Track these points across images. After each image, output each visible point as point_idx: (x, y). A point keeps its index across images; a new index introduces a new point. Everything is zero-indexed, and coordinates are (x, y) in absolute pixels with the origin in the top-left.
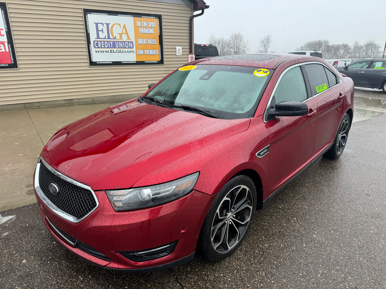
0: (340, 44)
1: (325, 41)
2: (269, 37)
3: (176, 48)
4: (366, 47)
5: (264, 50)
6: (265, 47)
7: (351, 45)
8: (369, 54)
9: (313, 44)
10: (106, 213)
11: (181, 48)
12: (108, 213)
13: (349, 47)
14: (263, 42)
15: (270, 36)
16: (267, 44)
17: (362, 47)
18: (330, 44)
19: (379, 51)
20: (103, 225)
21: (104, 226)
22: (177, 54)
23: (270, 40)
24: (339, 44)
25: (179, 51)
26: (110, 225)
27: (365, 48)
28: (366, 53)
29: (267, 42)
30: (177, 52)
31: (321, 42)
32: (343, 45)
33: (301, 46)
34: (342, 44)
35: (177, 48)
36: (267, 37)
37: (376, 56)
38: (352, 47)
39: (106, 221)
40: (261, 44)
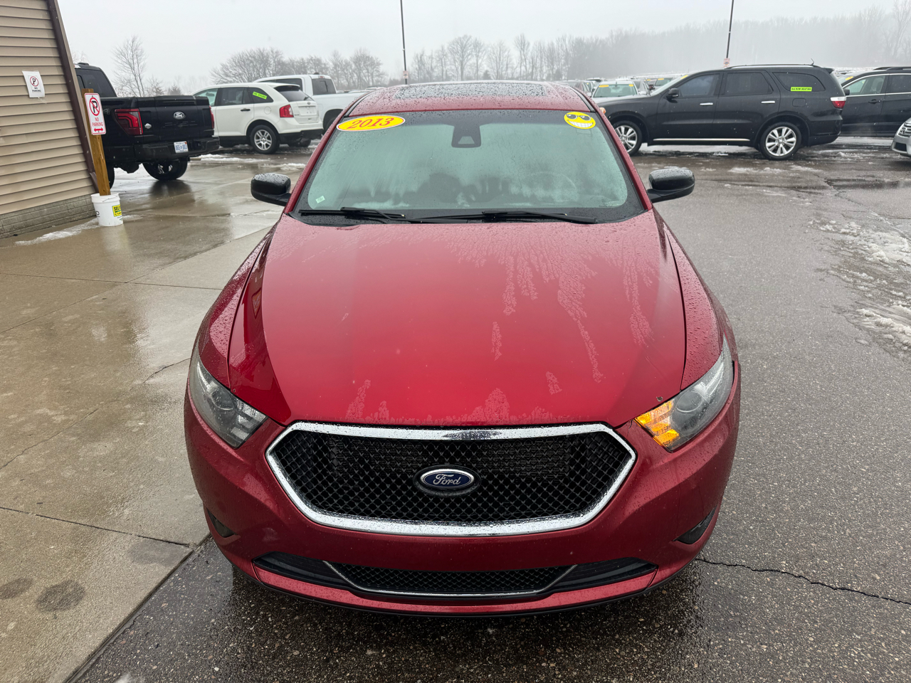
0: (305, 59)
1: (272, 52)
2: (136, 42)
3: (23, 76)
4: (355, 63)
5: (132, 77)
6: (133, 69)
7: (327, 59)
8: (364, 78)
9: (248, 59)
10: (658, 465)
11: (37, 74)
12: (662, 463)
13: (325, 64)
14: (124, 56)
15: (138, 39)
16: (135, 61)
17: (347, 64)
18: (286, 59)
19: (381, 71)
20: (663, 491)
21: (667, 493)
22: (32, 95)
23: (142, 52)
24: (303, 59)
25: (36, 83)
26: (677, 483)
27: (353, 66)
28: (359, 77)
29: (135, 56)
30: (30, 87)
31: (265, 54)
32: (311, 59)
33: (223, 65)
34: (309, 58)
35: (28, 75)
36: (130, 42)
37: (378, 81)
38: (331, 65)
39: (664, 480)
40: (120, 61)
